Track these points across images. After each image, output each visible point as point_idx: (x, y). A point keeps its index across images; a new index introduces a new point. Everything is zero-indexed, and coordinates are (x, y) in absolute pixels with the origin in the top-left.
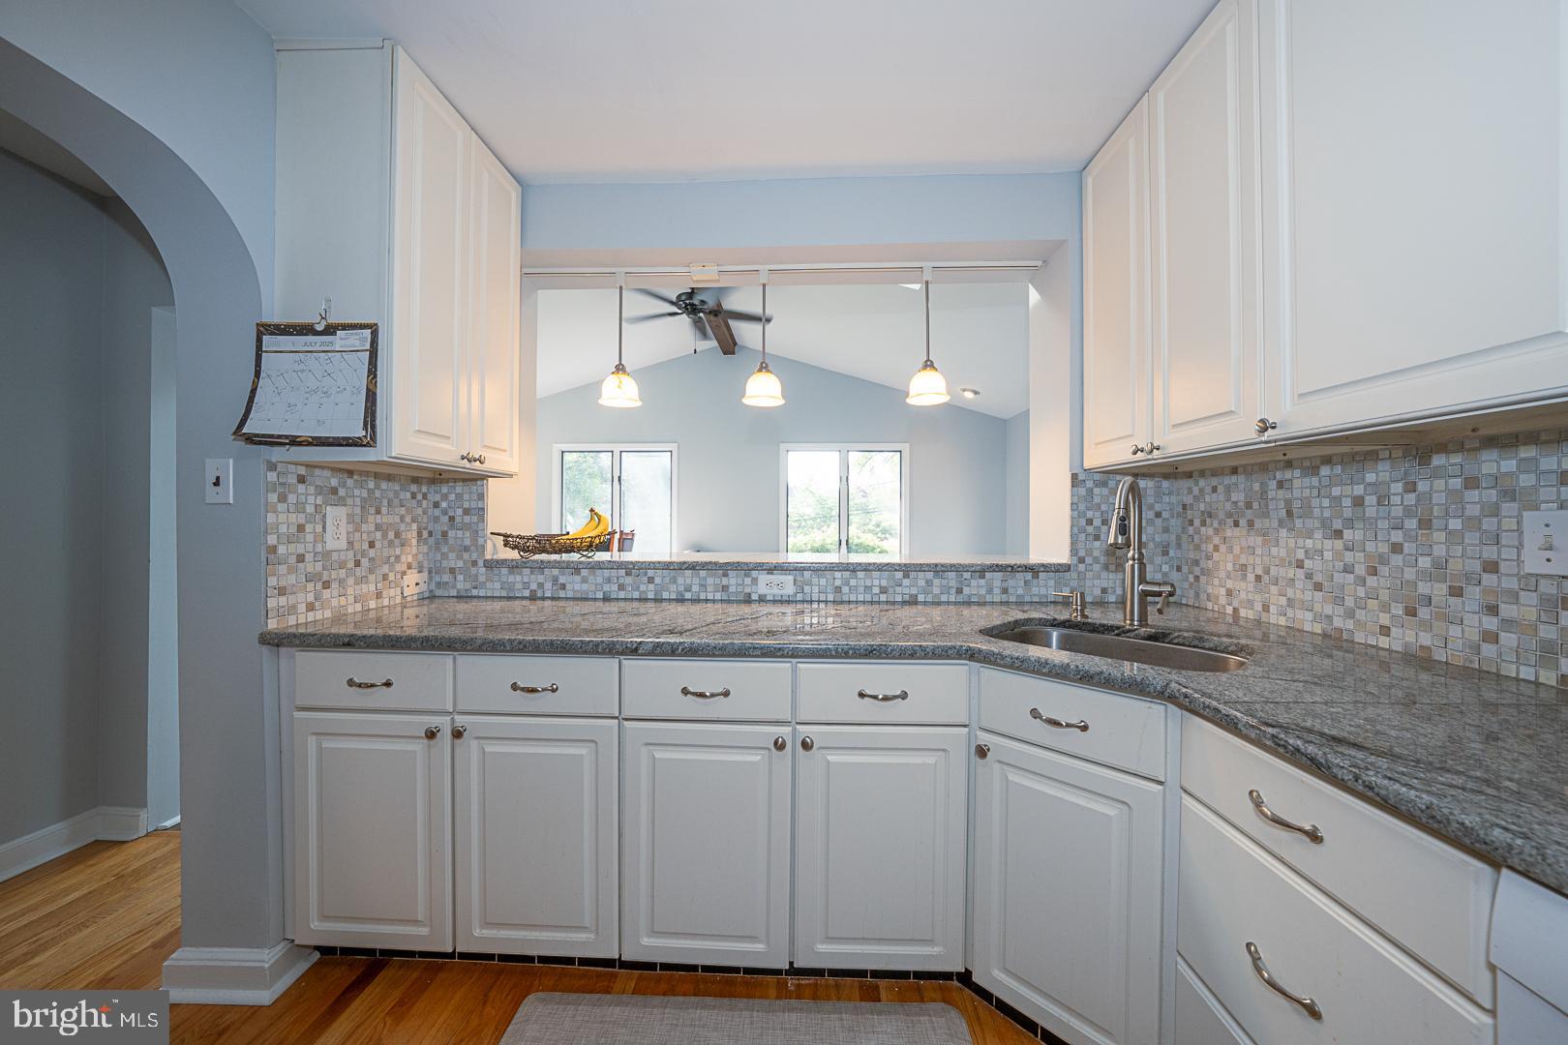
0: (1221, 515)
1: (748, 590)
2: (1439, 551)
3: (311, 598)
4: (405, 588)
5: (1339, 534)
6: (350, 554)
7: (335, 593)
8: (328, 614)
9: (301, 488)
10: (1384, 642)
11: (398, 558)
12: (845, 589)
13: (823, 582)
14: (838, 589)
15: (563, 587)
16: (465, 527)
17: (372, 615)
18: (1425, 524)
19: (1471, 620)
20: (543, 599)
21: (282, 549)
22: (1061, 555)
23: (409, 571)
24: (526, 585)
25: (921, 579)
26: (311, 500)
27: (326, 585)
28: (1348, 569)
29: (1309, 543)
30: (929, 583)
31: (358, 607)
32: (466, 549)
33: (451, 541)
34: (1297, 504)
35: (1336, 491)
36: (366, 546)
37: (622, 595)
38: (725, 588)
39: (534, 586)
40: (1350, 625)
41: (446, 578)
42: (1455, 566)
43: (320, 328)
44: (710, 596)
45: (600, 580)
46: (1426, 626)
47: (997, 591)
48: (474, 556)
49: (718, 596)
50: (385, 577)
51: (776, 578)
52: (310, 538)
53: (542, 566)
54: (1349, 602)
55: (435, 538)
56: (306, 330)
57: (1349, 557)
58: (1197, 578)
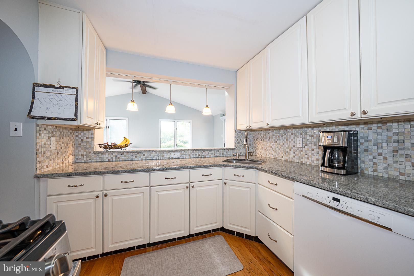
0: (259, 139)
1: (169, 156)
2: (288, 144)
3: (47, 164)
4: (69, 160)
5: (276, 142)
6: (56, 151)
7: (53, 162)
8: (51, 168)
9: (45, 132)
10: (282, 159)
11: (67, 152)
12: (191, 155)
13: (186, 154)
14: (190, 155)
15: (119, 158)
16: (87, 142)
17: (61, 168)
18: (287, 140)
19: (292, 154)
20: (113, 161)
21: (40, 150)
22: (233, 147)
23: (70, 155)
24: (107, 158)
25: (207, 152)
26: (47, 135)
27: (51, 160)
28: (277, 148)
29: (272, 143)
30: (208, 153)
31: (58, 166)
32: (87, 149)
33: (82, 146)
34: (270, 137)
35: (276, 135)
36: (60, 148)
37: (136, 159)
38: (163, 156)
39: (110, 158)
40: (278, 156)
41: (80, 157)
42: (290, 146)
43: (58, 86)
44: (160, 158)
45: (130, 156)
46: (287, 156)
47: (221, 154)
48: (90, 150)
49: (162, 158)
50: (64, 157)
51: (176, 153)
52: (47, 146)
53: (112, 153)
54: (278, 153)
55: (77, 146)
56: (53, 87)
57: (278, 145)
58: (255, 150)
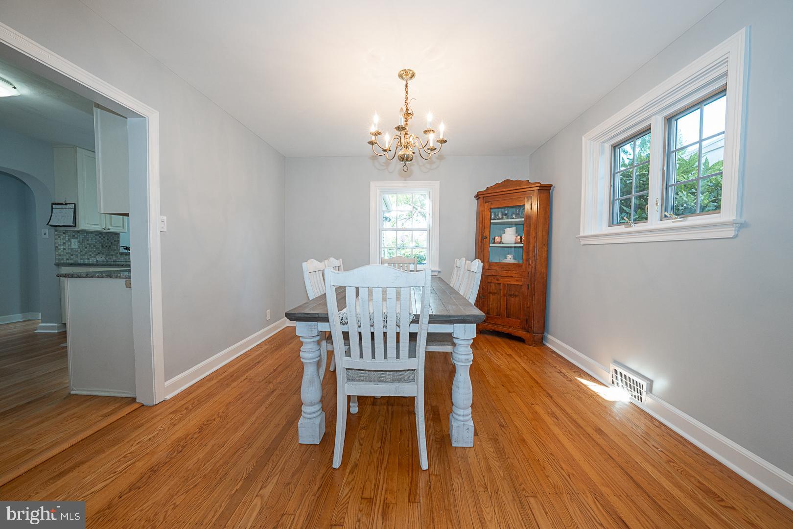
3: (67, 258)
4: (97, 258)
6: (79, 249)
7: (75, 257)
9: (64, 235)
11: (95, 251)
16: (115, 245)
21: (59, 247)
23: (98, 255)
26: (67, 237)
27: (72, 255)
32: (115, 250)
33: (112, 248)
36: (84, 248)
43: (64, 204)
48: (117, 252)
50: (90, 255)
52: (67, 245)
55: (107, 247)
56: (61, 204)
